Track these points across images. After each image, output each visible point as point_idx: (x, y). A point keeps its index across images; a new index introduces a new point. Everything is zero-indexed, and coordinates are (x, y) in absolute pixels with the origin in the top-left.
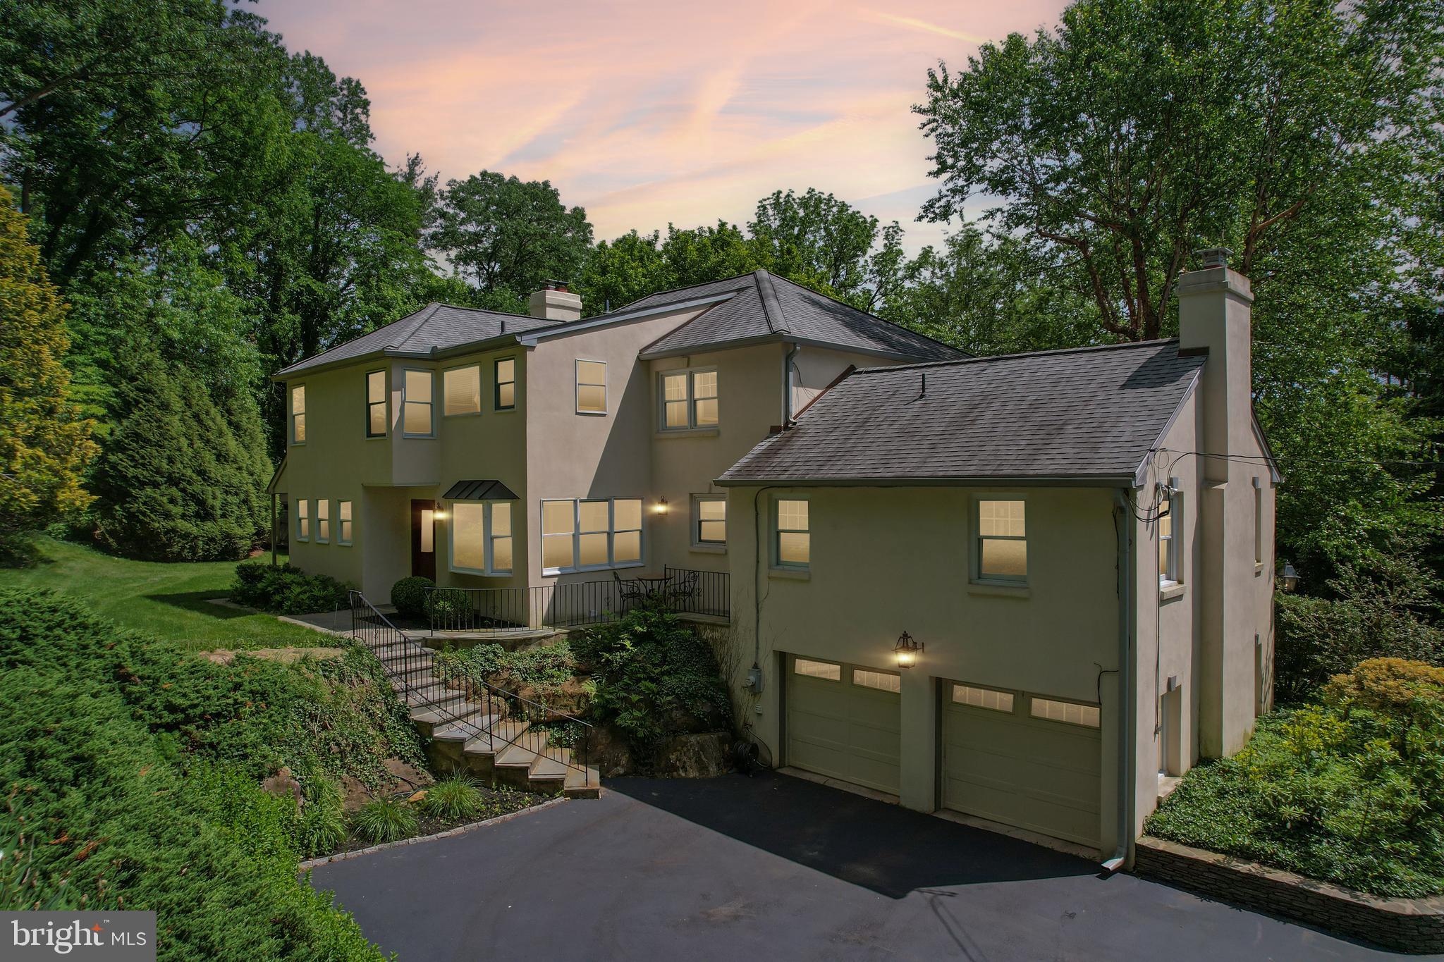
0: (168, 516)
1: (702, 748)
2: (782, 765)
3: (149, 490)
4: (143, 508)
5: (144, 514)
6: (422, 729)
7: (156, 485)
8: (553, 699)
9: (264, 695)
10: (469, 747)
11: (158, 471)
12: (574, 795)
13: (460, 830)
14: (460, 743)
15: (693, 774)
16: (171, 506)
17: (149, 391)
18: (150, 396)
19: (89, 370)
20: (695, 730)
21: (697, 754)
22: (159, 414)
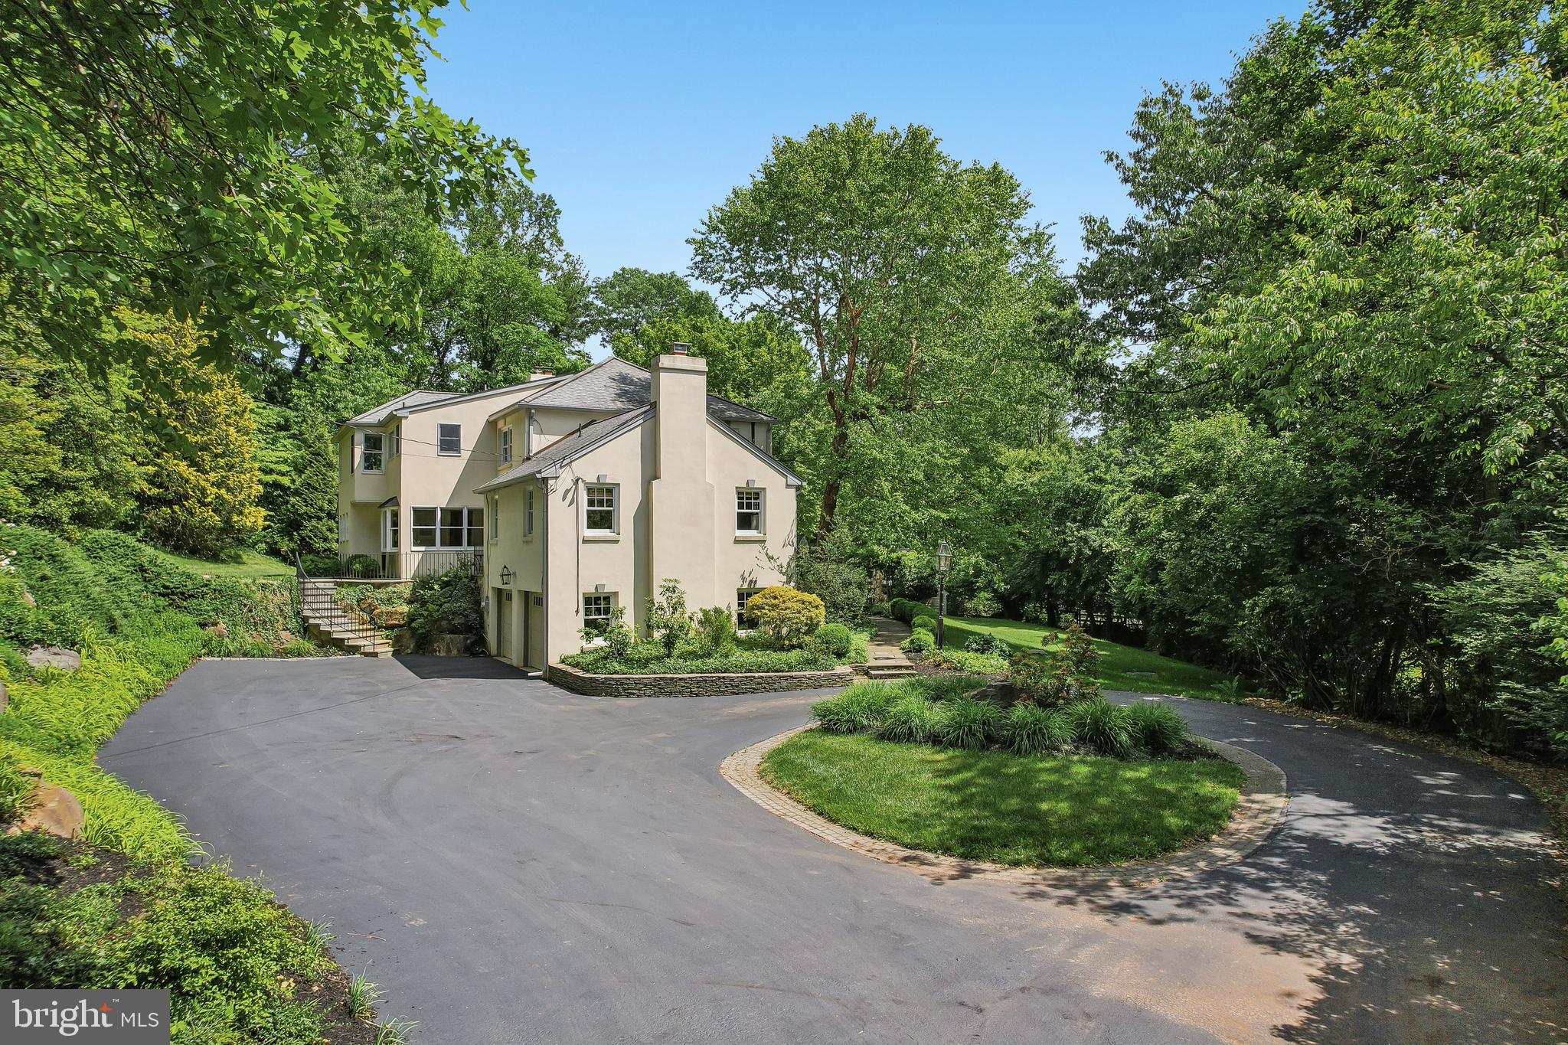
0: (326, 540)
1: (452, 641)
2: (499, 655)
3: (314, 522)
4: (310, 534)
5: (310, 538)
6: (305, 619)
7: (319, 519)
8: (390, 614)
9: (220, 591)
10: (322, 628)
11: (321, 509)
12: (367, 654)
13: (295, 659)
14: (318, 625)
15: (443, 654)
16: (328, 533)
17: (318, 454)
18: (319, 458)
19: (286, 442)
20: (451, 632)
21: (448, 645)
22: (324, 470)
